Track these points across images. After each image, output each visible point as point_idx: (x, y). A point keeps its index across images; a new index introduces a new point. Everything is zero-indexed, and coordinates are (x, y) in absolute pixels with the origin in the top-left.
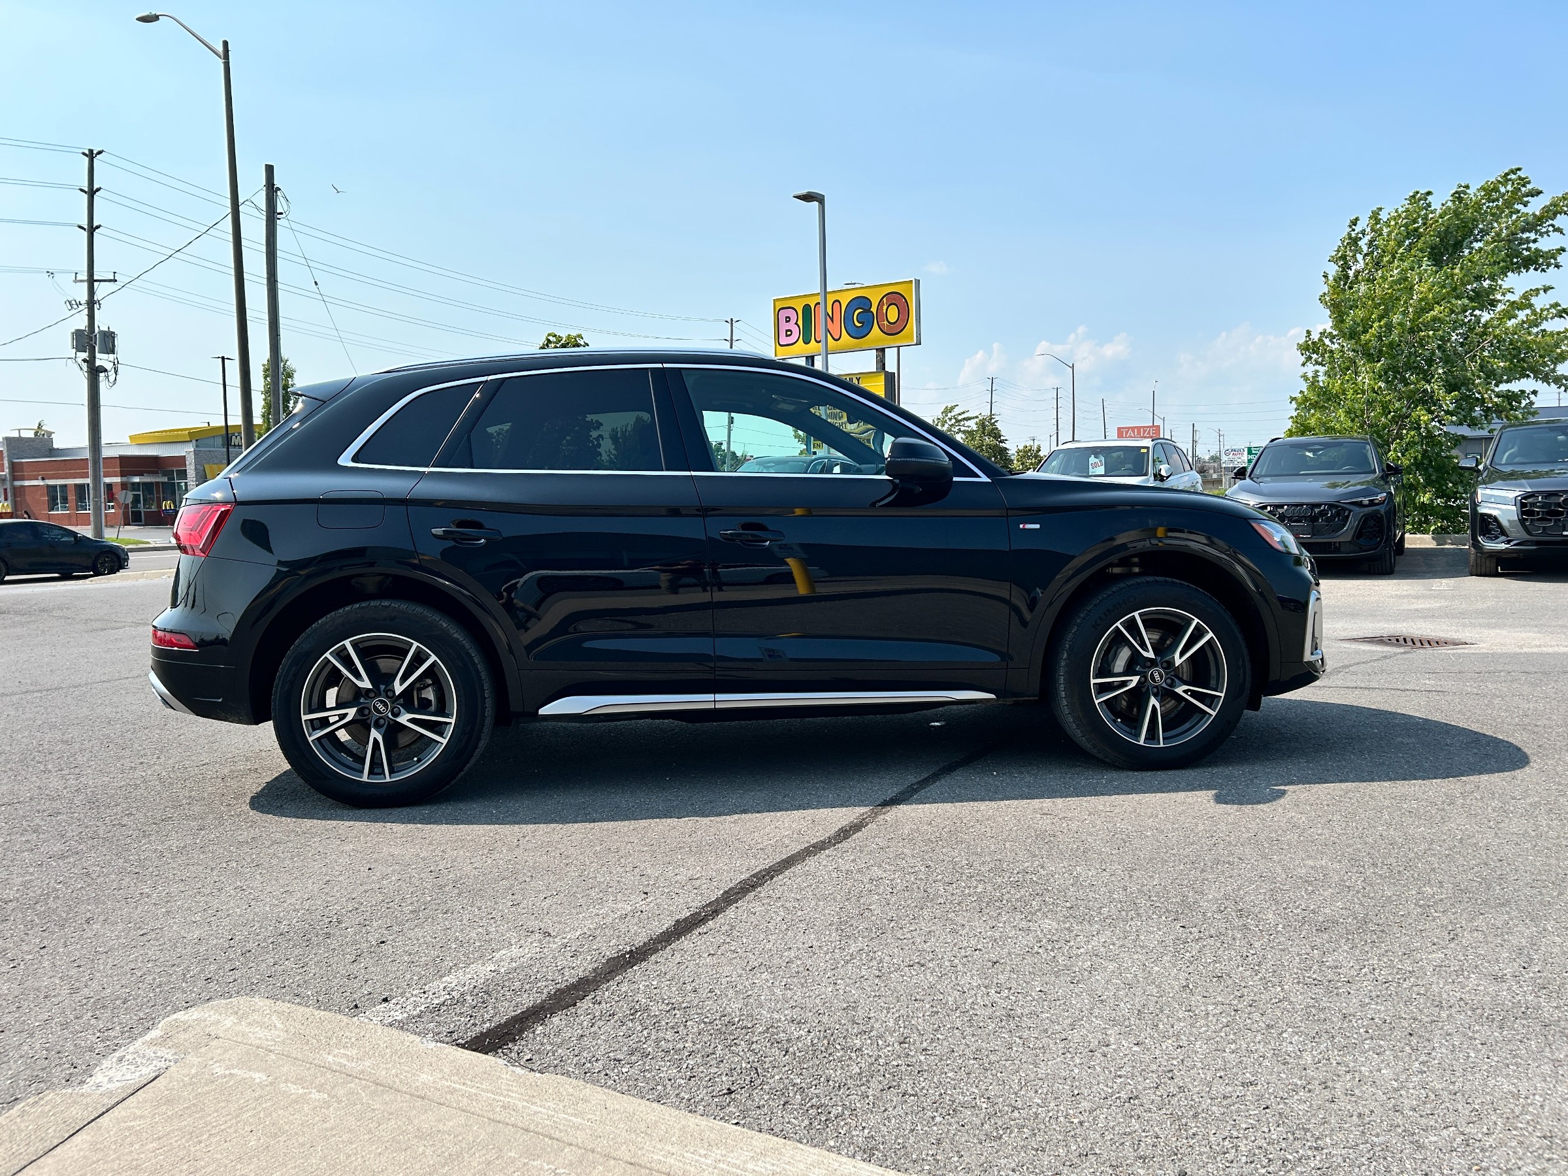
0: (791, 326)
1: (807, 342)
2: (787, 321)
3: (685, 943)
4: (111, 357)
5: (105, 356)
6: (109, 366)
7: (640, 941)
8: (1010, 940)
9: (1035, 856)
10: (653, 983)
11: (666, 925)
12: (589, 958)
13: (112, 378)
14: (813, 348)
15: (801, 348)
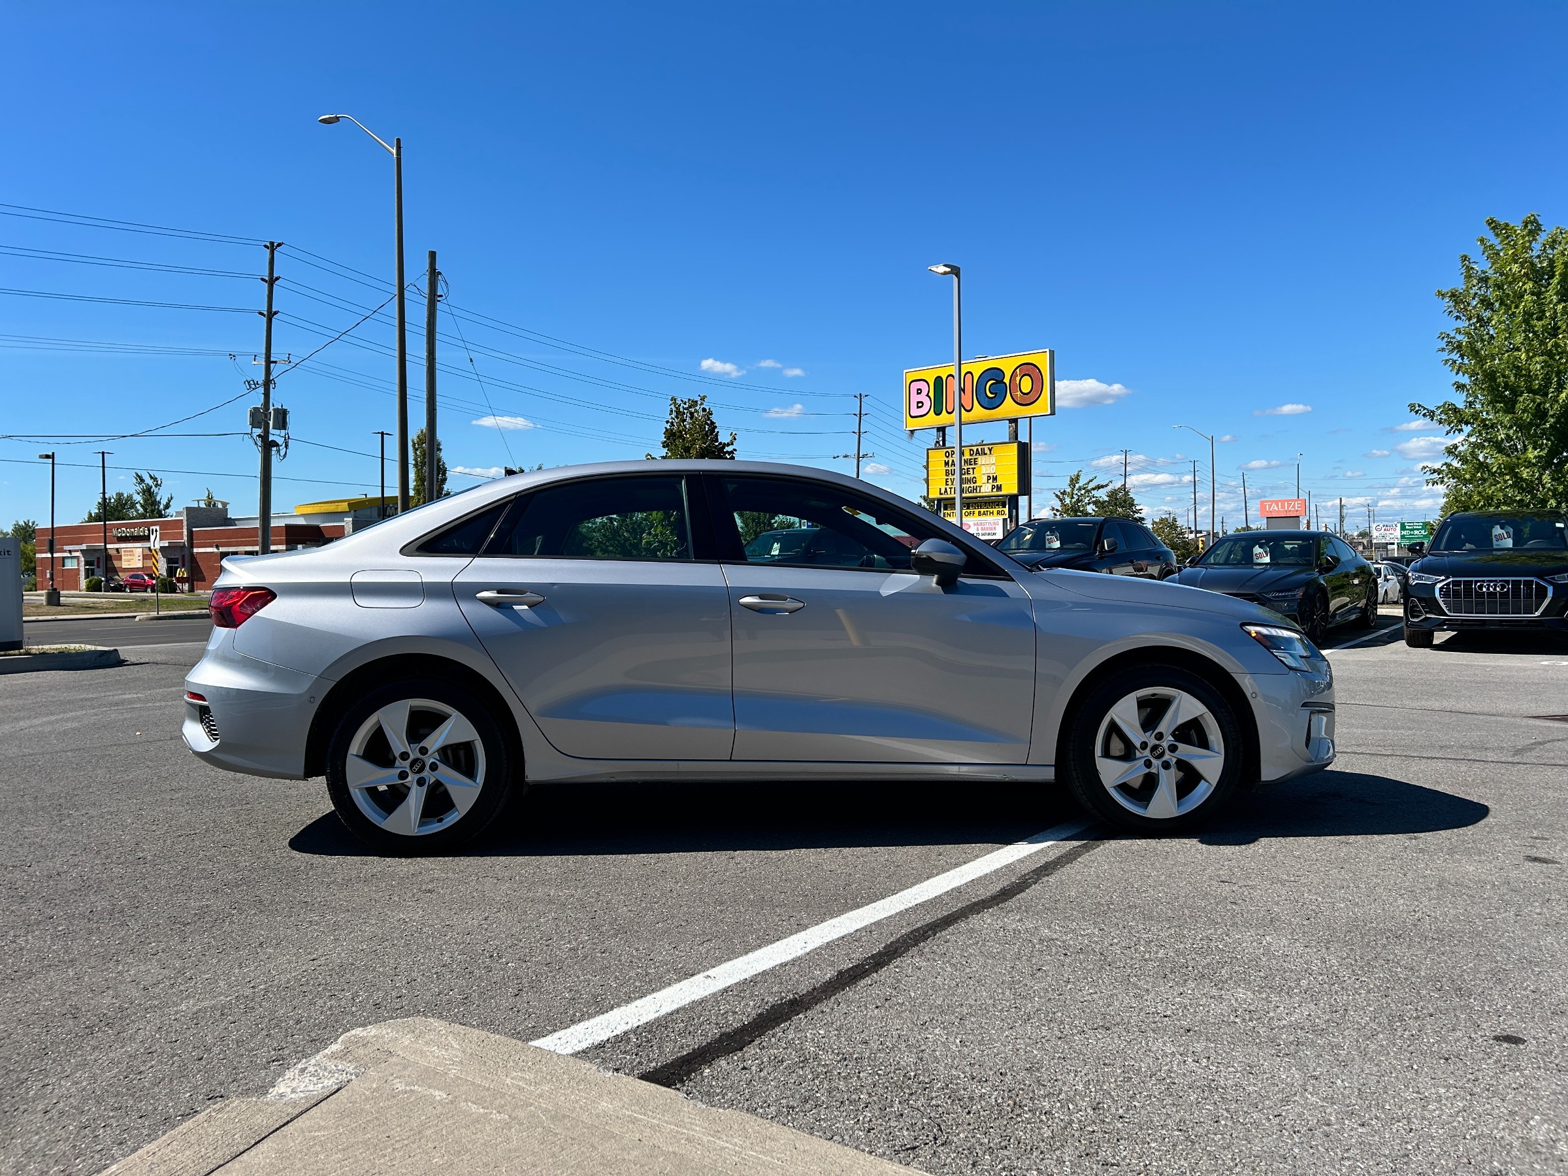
0: (922, 397)
1: (938, 413)
2: (918, 393)
3: (850, 993)
4: (283, 432)
5: (277, 432)
6: (280, 441)
7: (803, 990)
8: (1201, 1008)
9: (1217, 923)
10: (821, 1032)
11: (829, 975)
12: (751, 1003)
13: (282, 453)
14: (944, 419)
15: (933, 420)
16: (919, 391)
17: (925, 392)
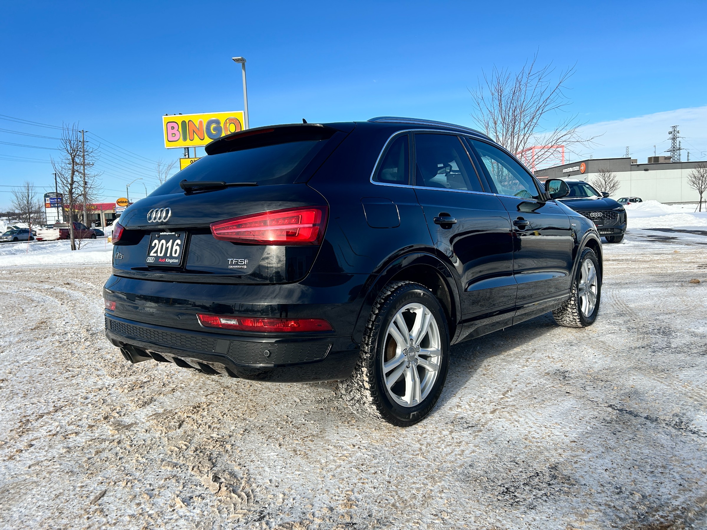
0: (174, 131)
1: (185, 139)
2: (172, 129)
14: (188, 143)
15: (181, 143)
16: (173, 128)
17: (176, 128)
